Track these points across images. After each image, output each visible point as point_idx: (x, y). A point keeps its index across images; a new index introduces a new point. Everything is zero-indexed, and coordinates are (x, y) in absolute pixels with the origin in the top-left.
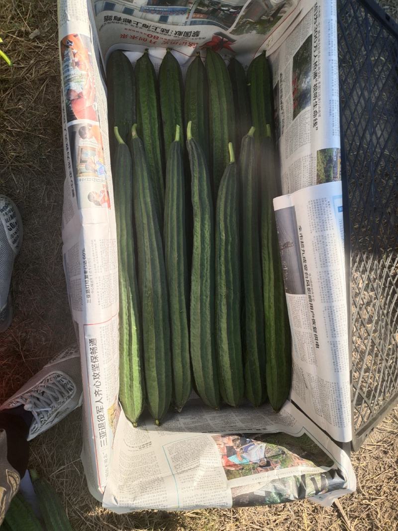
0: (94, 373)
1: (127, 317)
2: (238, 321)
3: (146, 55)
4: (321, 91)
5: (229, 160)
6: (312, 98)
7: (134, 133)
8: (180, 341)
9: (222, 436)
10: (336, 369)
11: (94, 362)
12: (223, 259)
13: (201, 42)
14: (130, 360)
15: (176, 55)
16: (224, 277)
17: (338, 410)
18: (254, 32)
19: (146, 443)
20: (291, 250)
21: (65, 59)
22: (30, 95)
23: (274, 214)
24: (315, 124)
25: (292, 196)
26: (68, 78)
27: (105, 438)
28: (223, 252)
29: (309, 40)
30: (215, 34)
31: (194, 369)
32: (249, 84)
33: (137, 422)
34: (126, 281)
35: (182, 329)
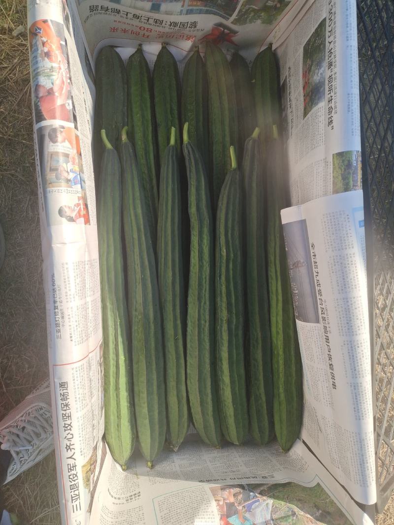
0: (65, 424)
1: (114, 346)
2: (241, 350)
3: (140, 51)
4: (337, 83)
5: (231, 165)
6: (327, 92)
7: (124, 137)
8: (175, 371)
9: (222, 489)
10: (358, 416)
11: (65, 410)
12: (223, 278)
13: (200, 34)
14: (118, 396)
15: (173, 50)
16: (225, 299)
17: (359, 466)
18: (259, 22)
19: (134, 493)
20: (303, 271)
21: (33, 50)
22: (13, 97)
23: (281, 227)
24: (331, 122)
25: (303, 206)
26: (36, 72)
27: (78, 501)
28: (223, 270)
29: (322, 25)
30: (215, 25)
31: (191, 404)
32: (254, 81)
33: (126, 464)
34: (112, 304)
35: (178, 359)
